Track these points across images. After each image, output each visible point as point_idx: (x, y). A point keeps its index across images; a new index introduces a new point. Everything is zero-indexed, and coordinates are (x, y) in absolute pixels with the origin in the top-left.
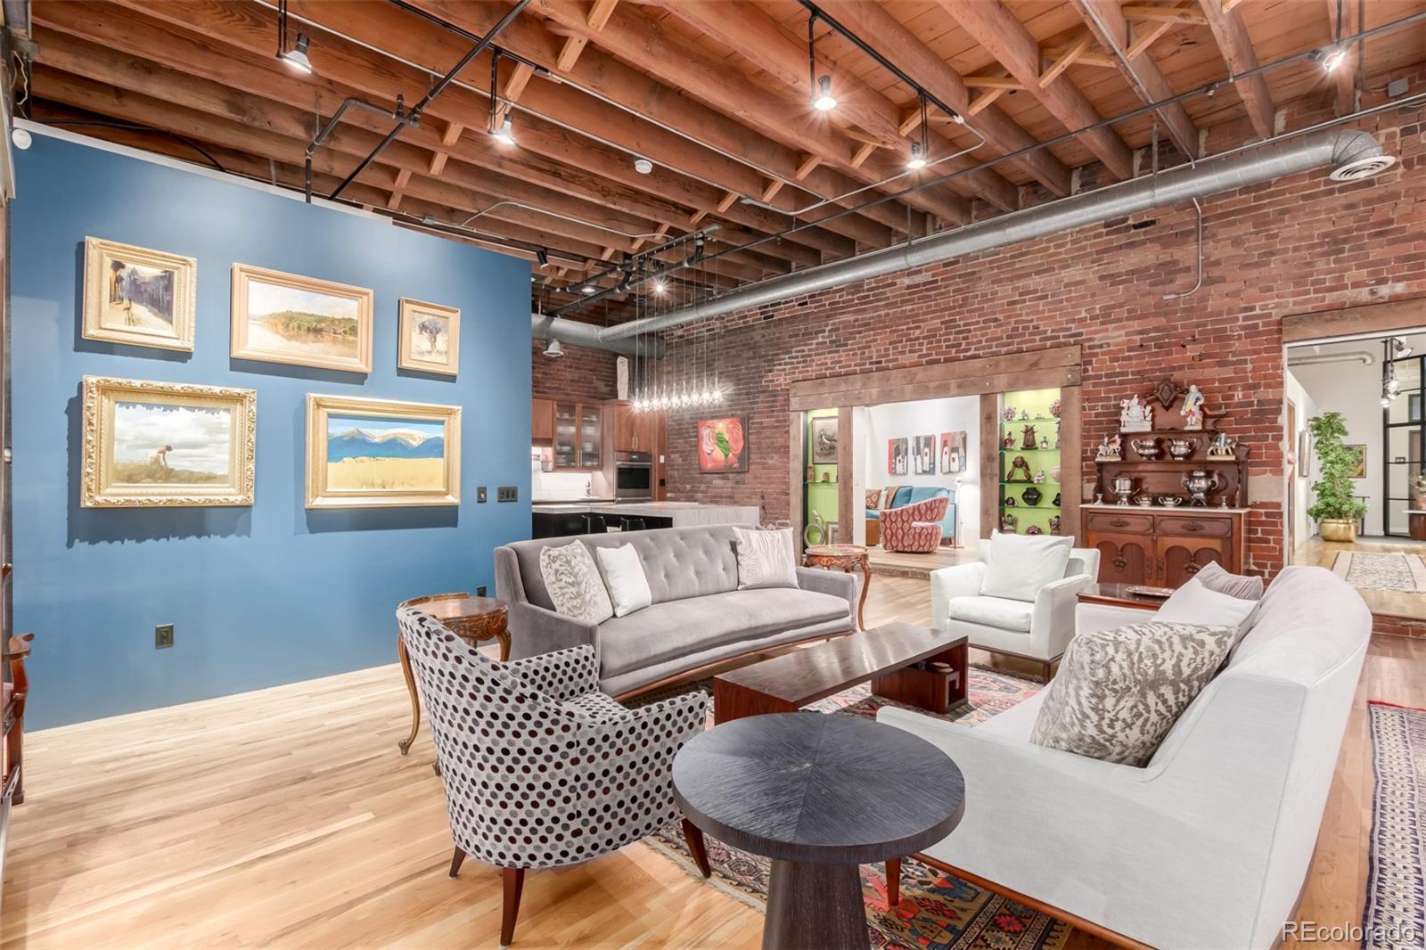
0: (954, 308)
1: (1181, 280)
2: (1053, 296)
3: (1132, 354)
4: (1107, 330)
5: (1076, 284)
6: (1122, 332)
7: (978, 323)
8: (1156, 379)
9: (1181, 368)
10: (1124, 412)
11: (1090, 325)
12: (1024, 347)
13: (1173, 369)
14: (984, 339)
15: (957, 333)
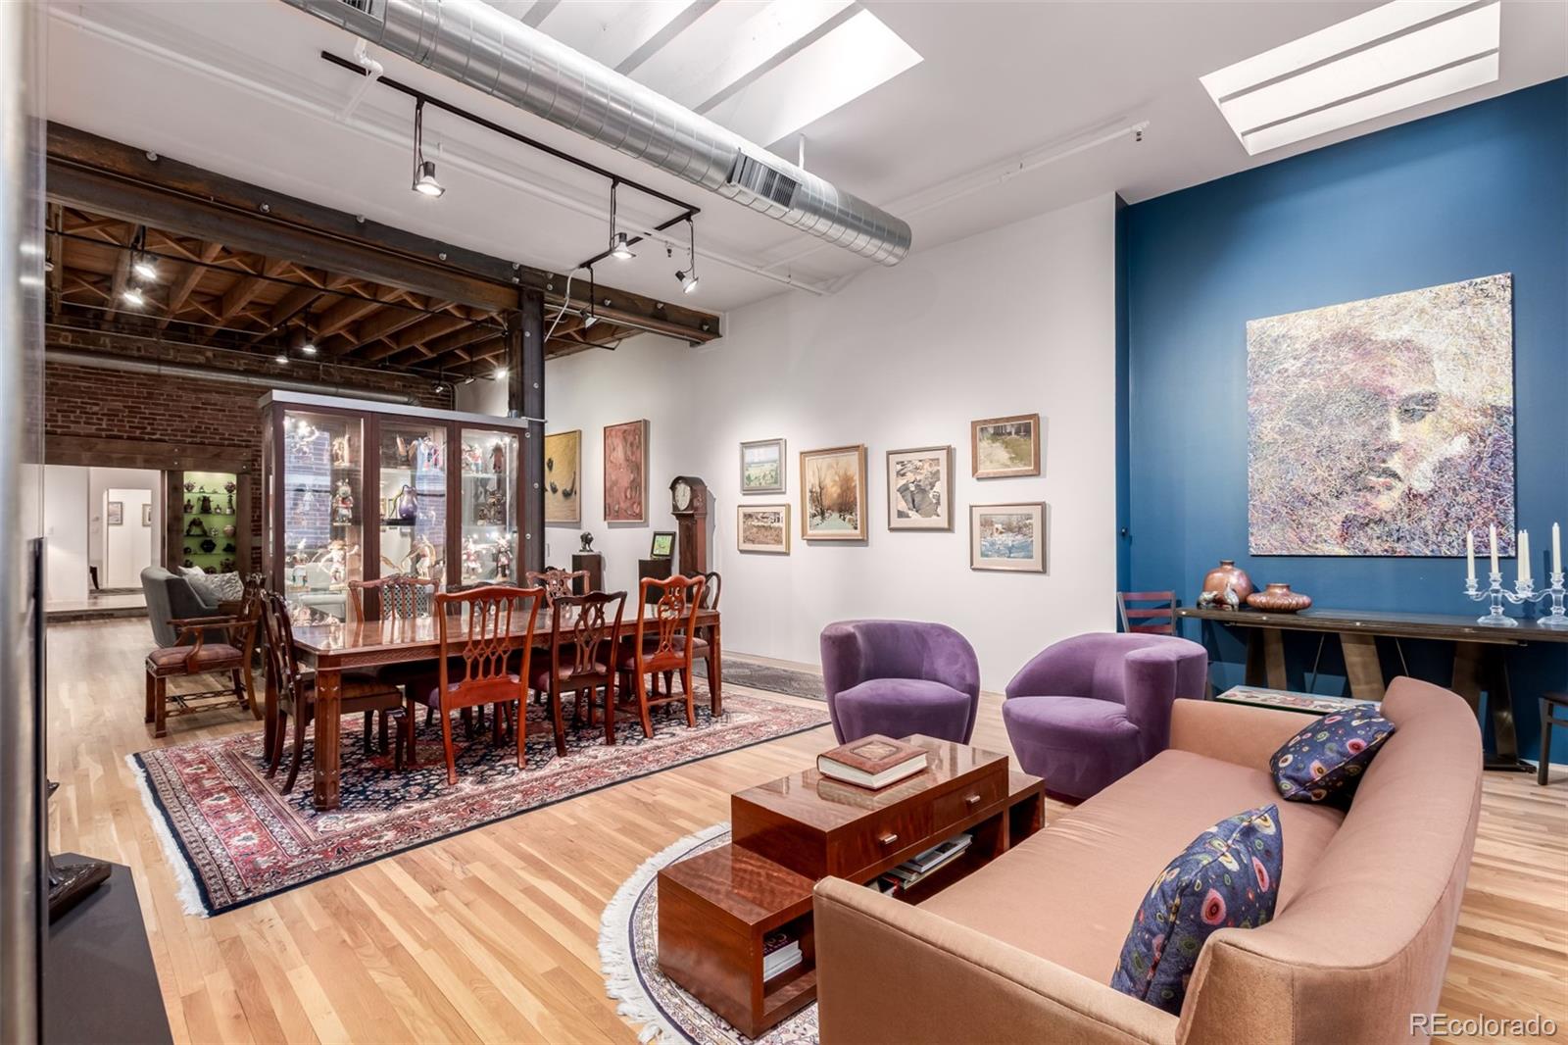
0: (138, 397)
2: (230, 411)
5: (247, 408)
7: (164, 415)
12: (206, 441)
14: (169, 428)
15: (141, 418)
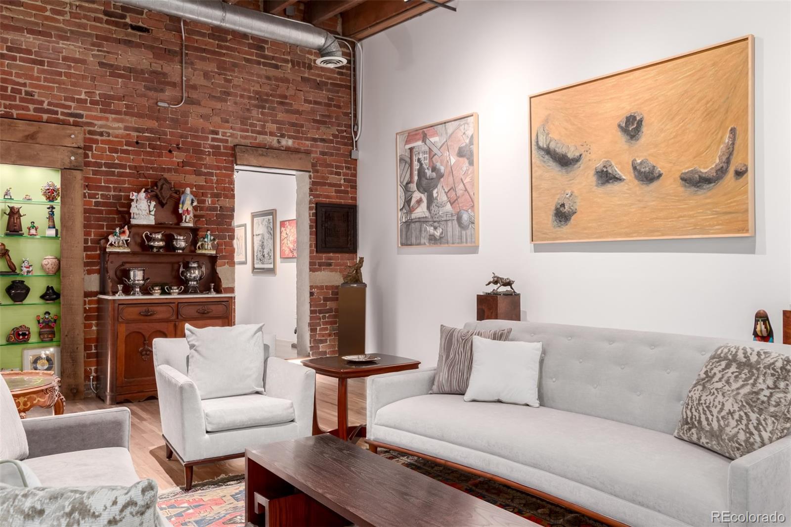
1: (169, 93)
3: (130, 148)
4: (107, 119)
5: (76, 61)
6: (121, 125)
8: (150, 176)
9: (169, 170)
10: (133, 204)
11: (90, 109)
12: (15, 113)
13: (163, 170)
